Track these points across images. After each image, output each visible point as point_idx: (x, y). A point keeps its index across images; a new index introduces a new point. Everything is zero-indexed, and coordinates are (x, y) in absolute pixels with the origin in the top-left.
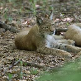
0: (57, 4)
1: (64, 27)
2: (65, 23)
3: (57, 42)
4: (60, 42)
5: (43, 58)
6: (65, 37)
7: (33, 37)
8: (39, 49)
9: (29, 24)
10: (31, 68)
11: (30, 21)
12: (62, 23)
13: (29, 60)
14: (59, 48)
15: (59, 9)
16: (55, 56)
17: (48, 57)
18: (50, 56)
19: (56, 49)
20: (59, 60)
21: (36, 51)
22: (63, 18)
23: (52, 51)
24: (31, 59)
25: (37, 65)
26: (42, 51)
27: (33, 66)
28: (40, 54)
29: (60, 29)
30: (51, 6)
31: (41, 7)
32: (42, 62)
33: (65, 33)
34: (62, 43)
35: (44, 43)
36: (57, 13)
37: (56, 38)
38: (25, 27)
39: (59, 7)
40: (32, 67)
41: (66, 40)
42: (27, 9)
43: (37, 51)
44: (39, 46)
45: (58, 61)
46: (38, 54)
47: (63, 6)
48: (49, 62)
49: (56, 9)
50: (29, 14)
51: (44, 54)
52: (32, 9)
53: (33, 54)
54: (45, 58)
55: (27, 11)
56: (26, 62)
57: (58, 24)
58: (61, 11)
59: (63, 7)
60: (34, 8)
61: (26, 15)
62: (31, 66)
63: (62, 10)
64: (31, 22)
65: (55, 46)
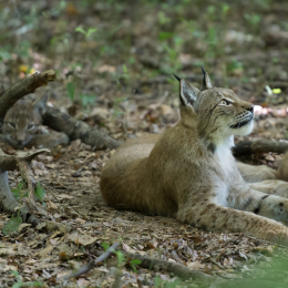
0: (256, 55)
1: (278, 135)
2: (280, 120)
3: (252, 187)
4: (260, 190)
5: (198, 244)
6: (282, 172)
7: (170, 165)
8: (185, 210)
9: (153, 121)
10: (153, 276)
11: (159, 109)
12: (272, 121)
13: (148, 247)
14: (257, 211)
15: (264, 72)
16: (241, 238)
17: (214, 241)
18: (224, 237)
19: (246, 213)
20: (255, 251)
21: (175, 218)
22: (275, 105)
23: (231, 220)
24: (155, 245)
25: (176, 266)
26: (197, 217)
27: (161, 270)
28: (189, 229)
29: (265, 141)
30: (234, 59)
31: (198, 62)
32: (195, 255)
33: (279, 157)
34: (270, 191)
35: (206, 190)
36: (254, 85)
37: (247, 174)
38: (140, 129)
39: (262, 64)
40: (157, 274)
41: (281, 182)
42: (149, 66)
43: (178, 218)
44: (185, 200)
45: (249, 255)
46: (182, 228)
47: (276, 60)
48: (221, 260)
49: (252, 71)
50: (154, 86)
51: (204, 228)
52: (166, 68)
53: (162, 227)
54: (207, 242)
55: (149, 75)
56: (138, 256)
57: (258, 126)
58: (268, 79)
59: (276, 64)
60: (172, 66)
61: (145, 88)
62: (153, 269)
63: (272, 77)
64: (161, 115)
65: (242, 201)
